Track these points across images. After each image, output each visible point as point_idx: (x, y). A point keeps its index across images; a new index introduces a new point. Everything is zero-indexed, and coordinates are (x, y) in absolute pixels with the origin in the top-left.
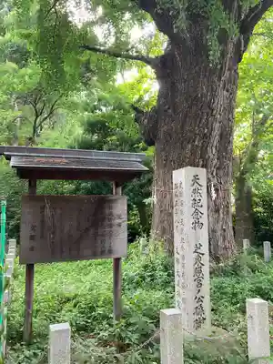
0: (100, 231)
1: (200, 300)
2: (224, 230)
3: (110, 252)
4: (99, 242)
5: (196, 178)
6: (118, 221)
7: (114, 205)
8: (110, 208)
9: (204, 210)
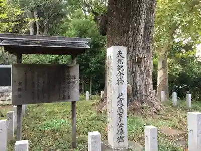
0: (63, 85)
1: (121, 126)
2: (146, 85)
3: (69, 98)
4: (62, 92)
5: (120, 53)
6: (73, 80)
7: (71, 70)
8: (69, 72)
9: (125, 72)
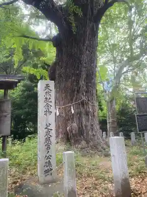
1: (49, 157)
5: (47, 86)
6: (4, 114)
